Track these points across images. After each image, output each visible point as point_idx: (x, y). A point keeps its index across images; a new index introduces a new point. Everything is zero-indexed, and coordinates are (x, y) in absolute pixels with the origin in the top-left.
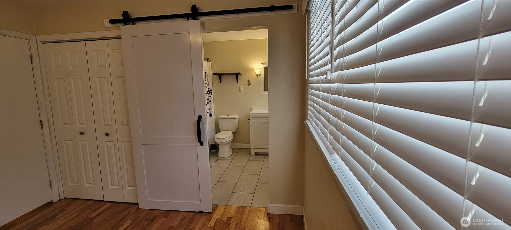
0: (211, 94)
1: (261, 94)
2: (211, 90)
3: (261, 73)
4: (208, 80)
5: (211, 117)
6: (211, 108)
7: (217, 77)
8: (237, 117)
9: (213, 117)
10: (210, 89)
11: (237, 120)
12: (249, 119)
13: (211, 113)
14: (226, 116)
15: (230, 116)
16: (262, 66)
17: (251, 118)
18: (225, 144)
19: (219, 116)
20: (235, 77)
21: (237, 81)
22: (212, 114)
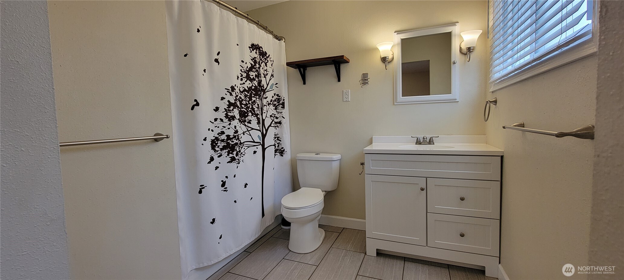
0: (283, 107)
1: (394, 106)
2: (283, 98)
3: (393, 54)
4: (272, 75)
5: (282, 156)
6: (283, 136)
7: (295, 72)
8: (337, 157)
9: (288, 156)
10: (280, 96)
11: (336, 165)
12: (362, 164)
13: (282, 148)
14: (313, 156)
15: (322, 156)
16: (397, 38)
17: (368, 160)
18: (304, 221)
19: (298, 155)
20: (332, 69)
21: (337, 79)
22: (284, 150)
